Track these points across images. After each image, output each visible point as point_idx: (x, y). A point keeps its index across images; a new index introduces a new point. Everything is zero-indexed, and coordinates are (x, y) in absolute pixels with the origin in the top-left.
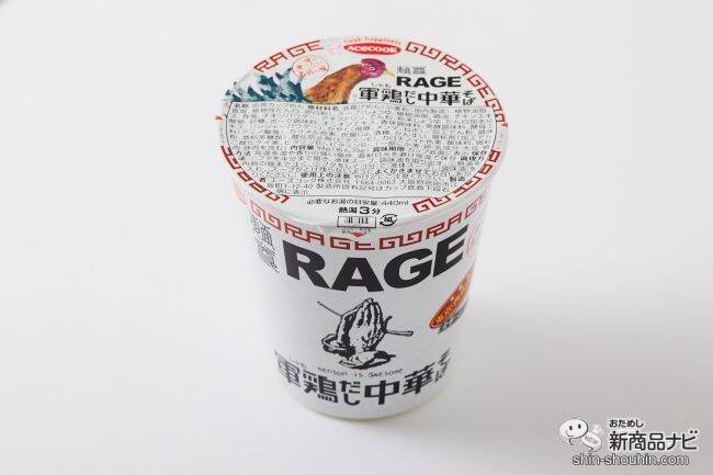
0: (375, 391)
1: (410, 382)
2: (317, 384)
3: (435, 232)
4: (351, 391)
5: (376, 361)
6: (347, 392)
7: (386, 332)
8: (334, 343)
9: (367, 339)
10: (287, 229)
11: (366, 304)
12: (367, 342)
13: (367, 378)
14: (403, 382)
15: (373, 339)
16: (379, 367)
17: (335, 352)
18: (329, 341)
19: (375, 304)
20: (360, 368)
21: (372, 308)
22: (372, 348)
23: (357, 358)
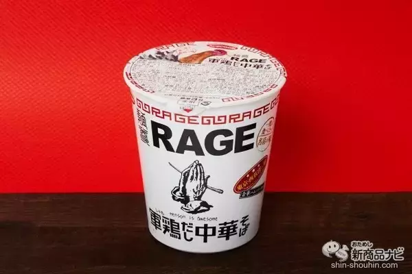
0: (202, 231)
1: (222, 228)
2: (170, 226)
3: (234, 119)
4: (188, 230)
5: (202, 208)
6: (186, 231)
7: (206, 187)
8: (178, 193)
9: (196, 191)
10: (153, 111)
11: (195, 164)
12: (196, 193)
13: (196, 221)
14: (218, 229)
15: (199, 191)
16: (203, 213)
17: (178, 200)
18: (175, 192)
19: (200, 165)
20: (193, 212)
21: (198, 167)
22: (199, 198)
23: (191, 205)
